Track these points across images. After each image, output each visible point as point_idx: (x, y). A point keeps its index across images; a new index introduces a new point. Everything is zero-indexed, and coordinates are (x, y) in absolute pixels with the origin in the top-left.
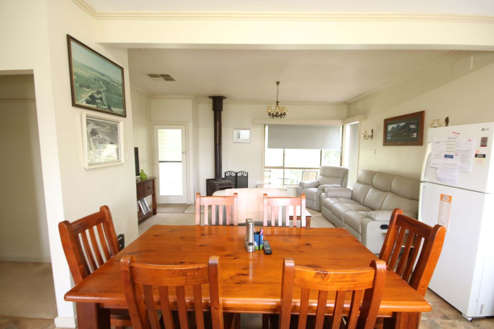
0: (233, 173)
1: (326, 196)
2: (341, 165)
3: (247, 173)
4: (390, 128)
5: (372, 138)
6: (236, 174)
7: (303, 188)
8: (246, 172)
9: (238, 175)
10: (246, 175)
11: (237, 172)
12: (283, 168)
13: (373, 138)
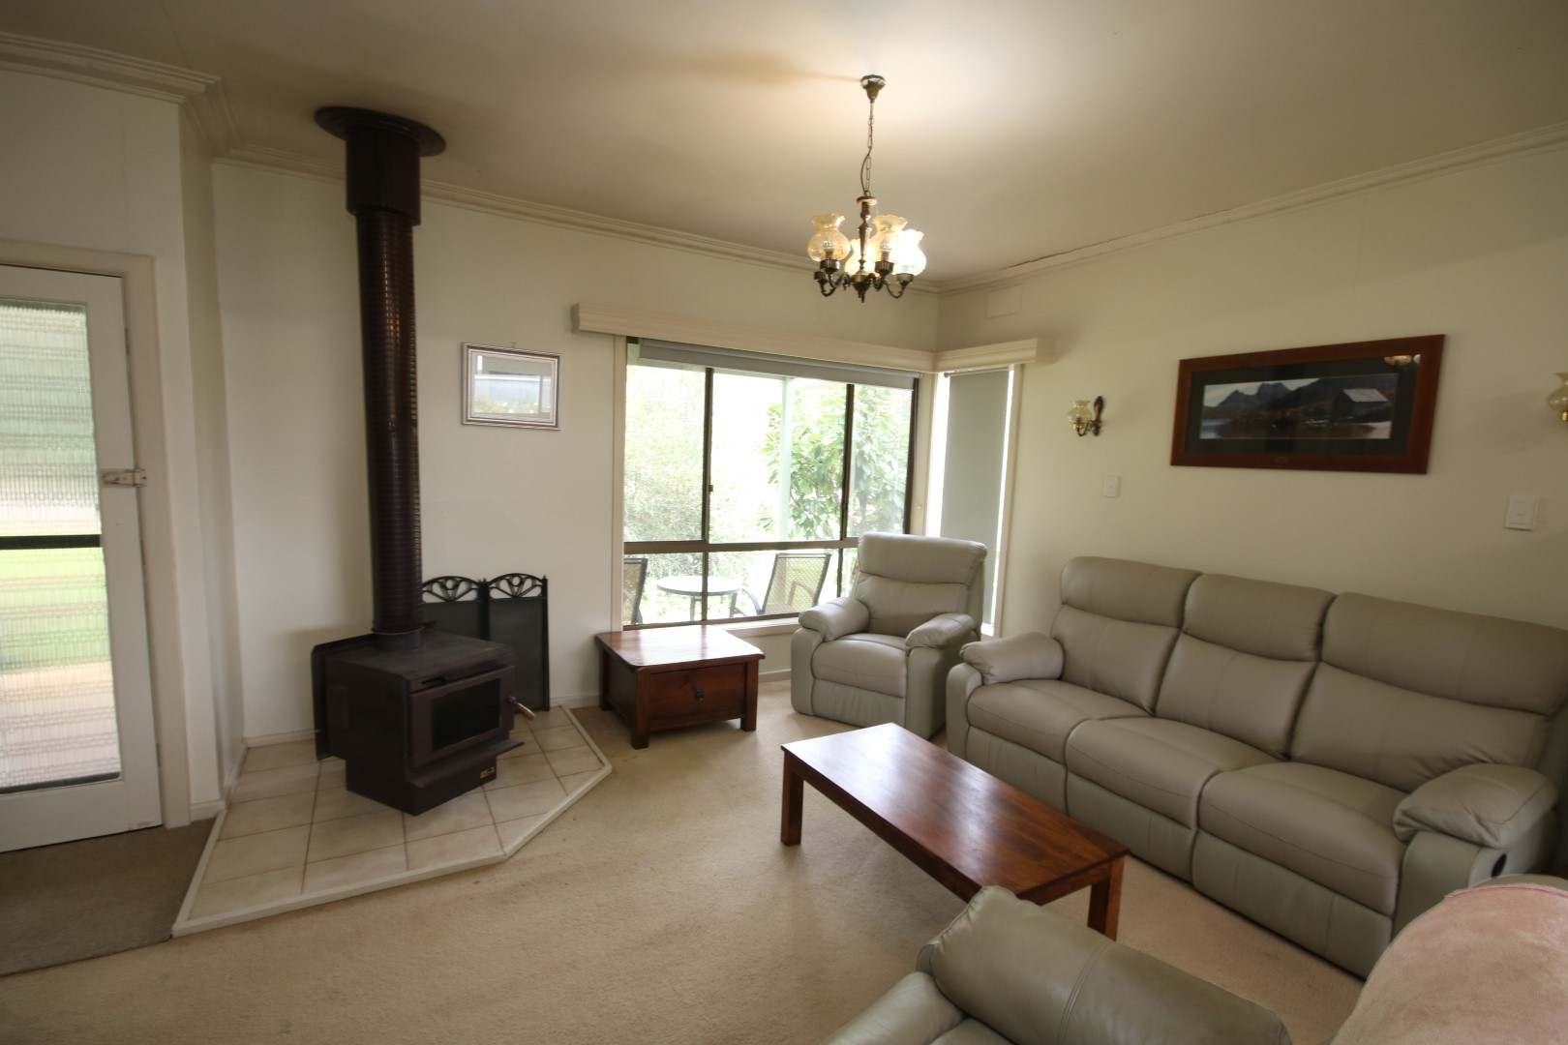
0: (463, 587)
1: (979, 683)
2: (907, 529)
3: (544, 581)
4: (1215, 395)
5: (1097, 432)
6: (484, 588)
7: (824, 641)
8: (533, 578)
9: (495, 594)
10: (536, 592)
11: (489, 580)
12: (702, 546)
13: (1104, 429)
